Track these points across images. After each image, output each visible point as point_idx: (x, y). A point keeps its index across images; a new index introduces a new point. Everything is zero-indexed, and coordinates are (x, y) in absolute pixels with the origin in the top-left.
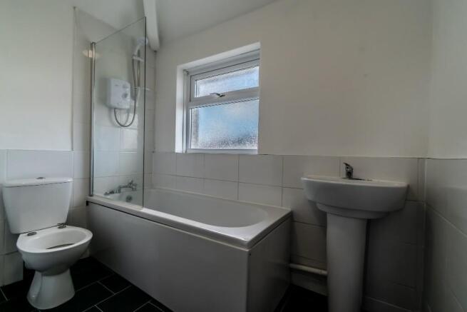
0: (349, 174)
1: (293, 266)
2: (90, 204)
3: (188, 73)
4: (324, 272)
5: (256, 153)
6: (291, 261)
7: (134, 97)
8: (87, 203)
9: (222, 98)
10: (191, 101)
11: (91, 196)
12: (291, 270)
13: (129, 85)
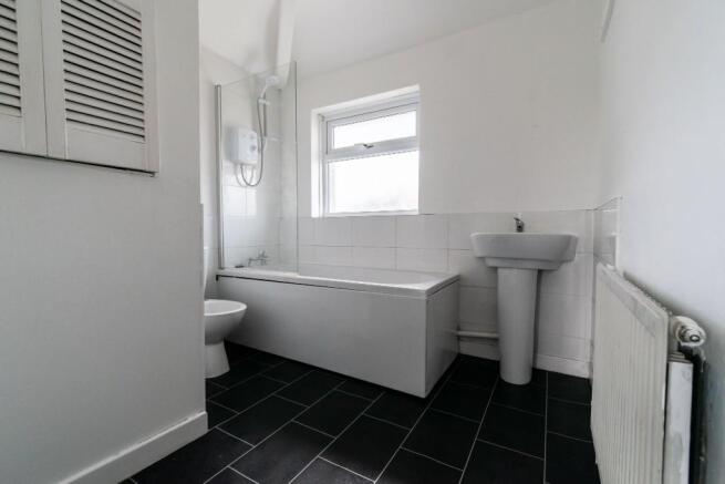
0: (520, 228)
1: (460, 333)
2: (221, 278)
3: (323, 117)
4: (494, 335)
5: (417, 213)
6: (459, 329)
7: (261, 150)
8: (217, 277)
9: (369, 149)
10: (328, 153)
11: (222, 269)
12: (459, 338)
13: (255, 135)
